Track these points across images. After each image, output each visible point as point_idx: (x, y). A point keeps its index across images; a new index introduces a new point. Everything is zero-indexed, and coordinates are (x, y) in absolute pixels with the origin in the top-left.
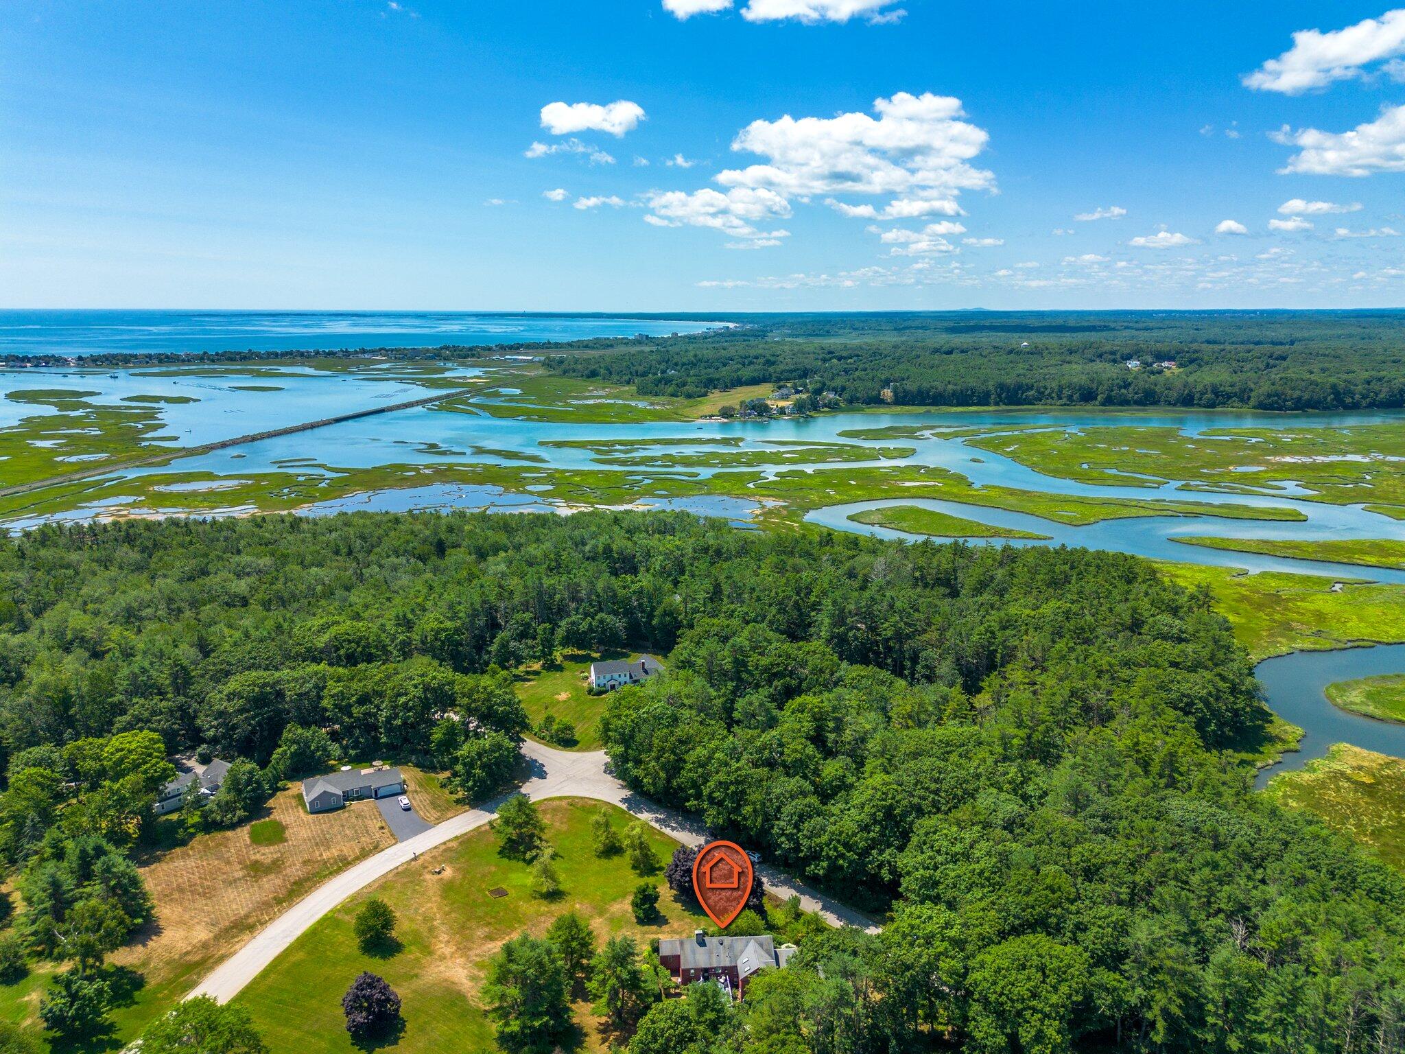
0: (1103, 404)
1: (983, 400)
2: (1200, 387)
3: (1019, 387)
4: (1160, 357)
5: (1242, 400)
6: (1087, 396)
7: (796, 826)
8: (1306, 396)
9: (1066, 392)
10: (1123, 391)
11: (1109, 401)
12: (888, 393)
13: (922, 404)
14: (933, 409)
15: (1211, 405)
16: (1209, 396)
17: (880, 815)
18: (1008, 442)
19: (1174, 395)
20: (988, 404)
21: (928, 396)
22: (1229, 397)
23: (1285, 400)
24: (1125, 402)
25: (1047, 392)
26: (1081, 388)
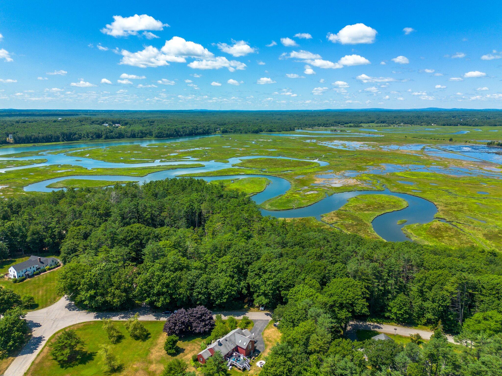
0: (105, 139)
1: (57, 139)
2: (136, 131)
3: (71, 134)
4: (114, 122)
5: (150, 135)
6: (99, 136)
7: (206, 288)
8: (169, 133)
9: (90, 135)
10: (111, 134)
11: (107, 138)
12: (10, 139)
13: (29, 142)
14: (36, 144)
15: (141, 137)
16: (140, 134)
17: (235, 270)
18: (86, 153)
19: (129, 135)
20: (59, 141)
21: (31, 139)
22: (146, 135)
23: (163, 135)
24: (112, 138)
25: (83, 135)
26: (95, 133)
